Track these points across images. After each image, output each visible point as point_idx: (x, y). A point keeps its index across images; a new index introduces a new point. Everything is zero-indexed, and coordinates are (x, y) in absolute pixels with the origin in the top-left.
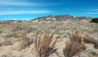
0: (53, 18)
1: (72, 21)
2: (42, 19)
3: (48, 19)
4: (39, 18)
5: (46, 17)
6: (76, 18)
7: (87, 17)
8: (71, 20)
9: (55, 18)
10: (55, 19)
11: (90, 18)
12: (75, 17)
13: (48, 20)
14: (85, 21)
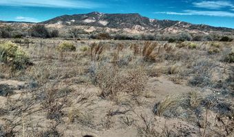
0: (101, 19)
1: (146, 29)
2: (73, 21)
3: (87, 21)
4: (64, 19)
5: (83, 15)
6: (154, 23)
7: (178, 22)
8: (143, 28)
9: (105, 19)
10: (104, 23)
11: (186, 24)
12: (151, 20)
13: (87, 24)
14: (175, 31)
